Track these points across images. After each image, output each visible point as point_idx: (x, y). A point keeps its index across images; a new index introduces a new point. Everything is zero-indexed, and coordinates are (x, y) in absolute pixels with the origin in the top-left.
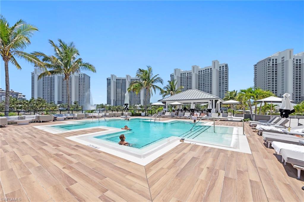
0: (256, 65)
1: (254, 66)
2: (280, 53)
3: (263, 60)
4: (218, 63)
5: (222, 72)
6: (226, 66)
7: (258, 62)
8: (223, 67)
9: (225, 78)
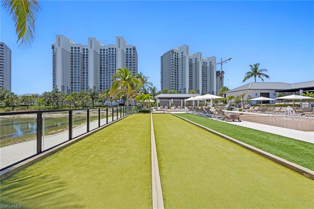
0: (162, 57)
1: (160, 58)
2: (180, 47)
3: (168, 52)
4: (125, 44)
5: (129, 56)
6: (134, 49)
7: (164, 54)
8: (130, 49)
9: (132, 64)
